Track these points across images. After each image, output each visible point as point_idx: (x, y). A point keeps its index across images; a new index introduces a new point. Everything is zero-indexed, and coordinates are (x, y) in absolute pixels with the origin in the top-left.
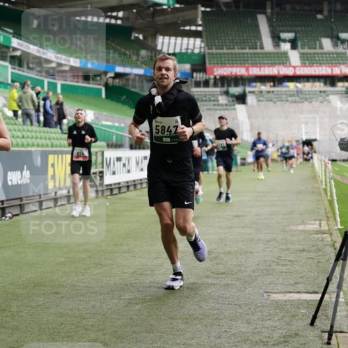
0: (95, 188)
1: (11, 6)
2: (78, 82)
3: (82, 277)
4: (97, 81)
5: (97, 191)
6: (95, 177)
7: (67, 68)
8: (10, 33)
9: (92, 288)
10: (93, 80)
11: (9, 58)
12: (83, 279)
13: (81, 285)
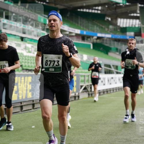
0: (88, 93)
1: (47, 4)
2: (79, 41)
3: (82, 136)
4: (88, 40)
5: (89, 94)
6: (88, 87)
7: (74, 34)
8: (46, 17)
9: (87, 141)
10: (87, 40)
11: (45, 30)
12: (83, 137)
13: (82, 140)
